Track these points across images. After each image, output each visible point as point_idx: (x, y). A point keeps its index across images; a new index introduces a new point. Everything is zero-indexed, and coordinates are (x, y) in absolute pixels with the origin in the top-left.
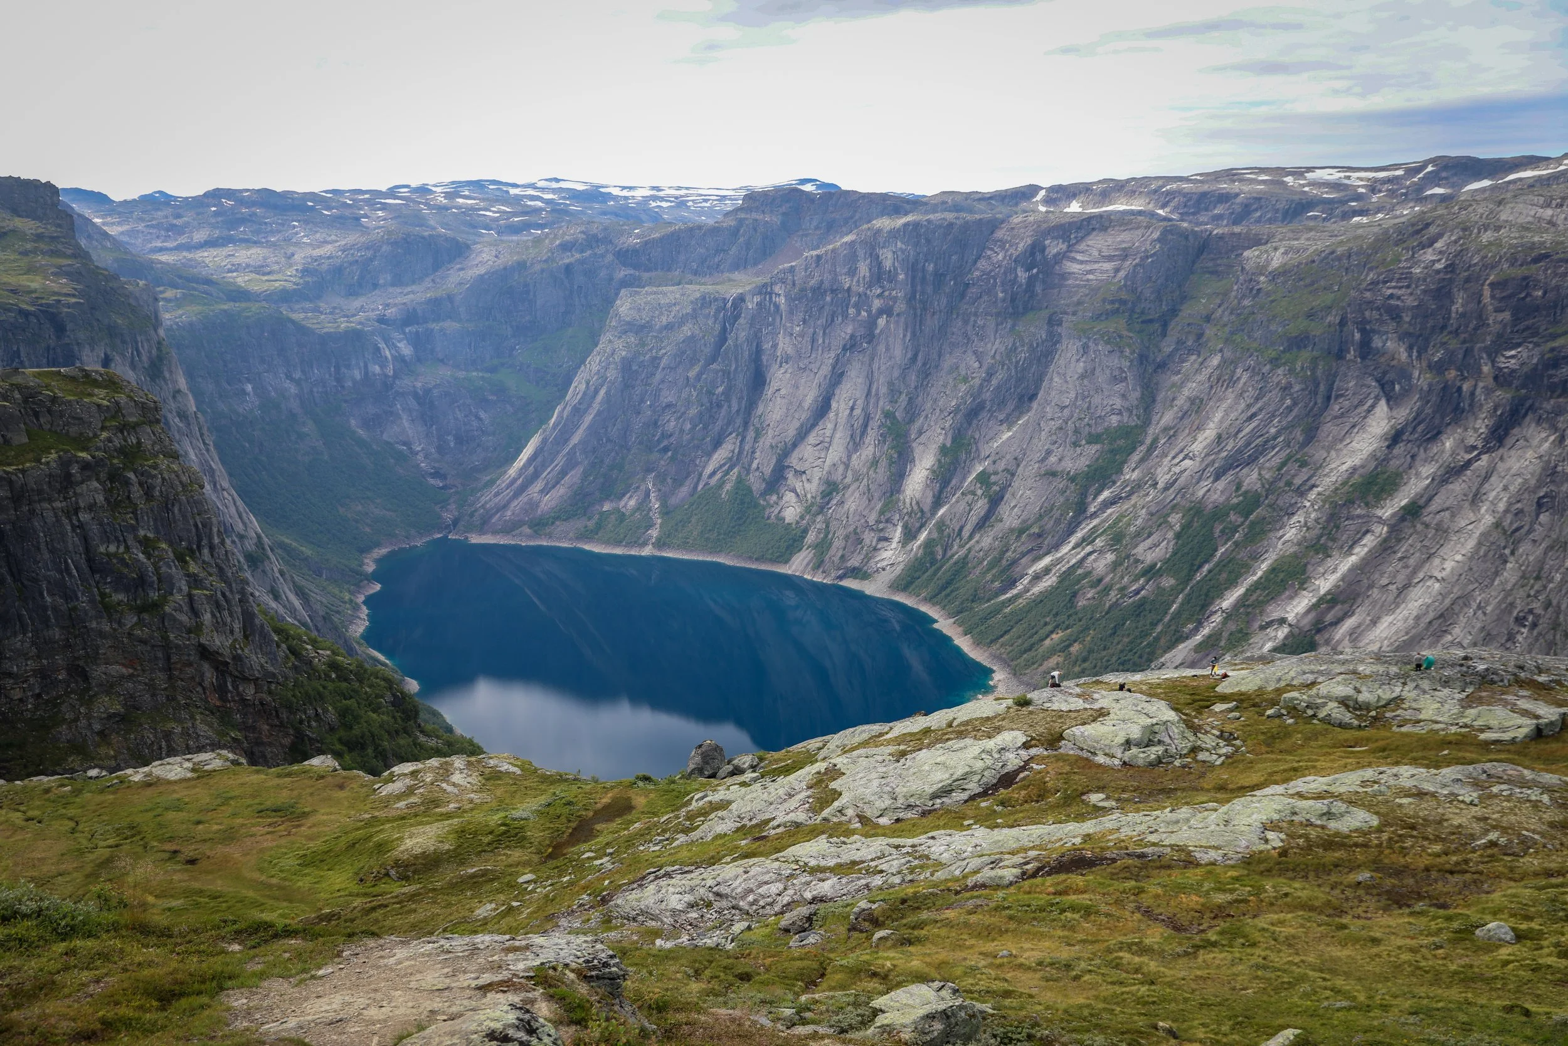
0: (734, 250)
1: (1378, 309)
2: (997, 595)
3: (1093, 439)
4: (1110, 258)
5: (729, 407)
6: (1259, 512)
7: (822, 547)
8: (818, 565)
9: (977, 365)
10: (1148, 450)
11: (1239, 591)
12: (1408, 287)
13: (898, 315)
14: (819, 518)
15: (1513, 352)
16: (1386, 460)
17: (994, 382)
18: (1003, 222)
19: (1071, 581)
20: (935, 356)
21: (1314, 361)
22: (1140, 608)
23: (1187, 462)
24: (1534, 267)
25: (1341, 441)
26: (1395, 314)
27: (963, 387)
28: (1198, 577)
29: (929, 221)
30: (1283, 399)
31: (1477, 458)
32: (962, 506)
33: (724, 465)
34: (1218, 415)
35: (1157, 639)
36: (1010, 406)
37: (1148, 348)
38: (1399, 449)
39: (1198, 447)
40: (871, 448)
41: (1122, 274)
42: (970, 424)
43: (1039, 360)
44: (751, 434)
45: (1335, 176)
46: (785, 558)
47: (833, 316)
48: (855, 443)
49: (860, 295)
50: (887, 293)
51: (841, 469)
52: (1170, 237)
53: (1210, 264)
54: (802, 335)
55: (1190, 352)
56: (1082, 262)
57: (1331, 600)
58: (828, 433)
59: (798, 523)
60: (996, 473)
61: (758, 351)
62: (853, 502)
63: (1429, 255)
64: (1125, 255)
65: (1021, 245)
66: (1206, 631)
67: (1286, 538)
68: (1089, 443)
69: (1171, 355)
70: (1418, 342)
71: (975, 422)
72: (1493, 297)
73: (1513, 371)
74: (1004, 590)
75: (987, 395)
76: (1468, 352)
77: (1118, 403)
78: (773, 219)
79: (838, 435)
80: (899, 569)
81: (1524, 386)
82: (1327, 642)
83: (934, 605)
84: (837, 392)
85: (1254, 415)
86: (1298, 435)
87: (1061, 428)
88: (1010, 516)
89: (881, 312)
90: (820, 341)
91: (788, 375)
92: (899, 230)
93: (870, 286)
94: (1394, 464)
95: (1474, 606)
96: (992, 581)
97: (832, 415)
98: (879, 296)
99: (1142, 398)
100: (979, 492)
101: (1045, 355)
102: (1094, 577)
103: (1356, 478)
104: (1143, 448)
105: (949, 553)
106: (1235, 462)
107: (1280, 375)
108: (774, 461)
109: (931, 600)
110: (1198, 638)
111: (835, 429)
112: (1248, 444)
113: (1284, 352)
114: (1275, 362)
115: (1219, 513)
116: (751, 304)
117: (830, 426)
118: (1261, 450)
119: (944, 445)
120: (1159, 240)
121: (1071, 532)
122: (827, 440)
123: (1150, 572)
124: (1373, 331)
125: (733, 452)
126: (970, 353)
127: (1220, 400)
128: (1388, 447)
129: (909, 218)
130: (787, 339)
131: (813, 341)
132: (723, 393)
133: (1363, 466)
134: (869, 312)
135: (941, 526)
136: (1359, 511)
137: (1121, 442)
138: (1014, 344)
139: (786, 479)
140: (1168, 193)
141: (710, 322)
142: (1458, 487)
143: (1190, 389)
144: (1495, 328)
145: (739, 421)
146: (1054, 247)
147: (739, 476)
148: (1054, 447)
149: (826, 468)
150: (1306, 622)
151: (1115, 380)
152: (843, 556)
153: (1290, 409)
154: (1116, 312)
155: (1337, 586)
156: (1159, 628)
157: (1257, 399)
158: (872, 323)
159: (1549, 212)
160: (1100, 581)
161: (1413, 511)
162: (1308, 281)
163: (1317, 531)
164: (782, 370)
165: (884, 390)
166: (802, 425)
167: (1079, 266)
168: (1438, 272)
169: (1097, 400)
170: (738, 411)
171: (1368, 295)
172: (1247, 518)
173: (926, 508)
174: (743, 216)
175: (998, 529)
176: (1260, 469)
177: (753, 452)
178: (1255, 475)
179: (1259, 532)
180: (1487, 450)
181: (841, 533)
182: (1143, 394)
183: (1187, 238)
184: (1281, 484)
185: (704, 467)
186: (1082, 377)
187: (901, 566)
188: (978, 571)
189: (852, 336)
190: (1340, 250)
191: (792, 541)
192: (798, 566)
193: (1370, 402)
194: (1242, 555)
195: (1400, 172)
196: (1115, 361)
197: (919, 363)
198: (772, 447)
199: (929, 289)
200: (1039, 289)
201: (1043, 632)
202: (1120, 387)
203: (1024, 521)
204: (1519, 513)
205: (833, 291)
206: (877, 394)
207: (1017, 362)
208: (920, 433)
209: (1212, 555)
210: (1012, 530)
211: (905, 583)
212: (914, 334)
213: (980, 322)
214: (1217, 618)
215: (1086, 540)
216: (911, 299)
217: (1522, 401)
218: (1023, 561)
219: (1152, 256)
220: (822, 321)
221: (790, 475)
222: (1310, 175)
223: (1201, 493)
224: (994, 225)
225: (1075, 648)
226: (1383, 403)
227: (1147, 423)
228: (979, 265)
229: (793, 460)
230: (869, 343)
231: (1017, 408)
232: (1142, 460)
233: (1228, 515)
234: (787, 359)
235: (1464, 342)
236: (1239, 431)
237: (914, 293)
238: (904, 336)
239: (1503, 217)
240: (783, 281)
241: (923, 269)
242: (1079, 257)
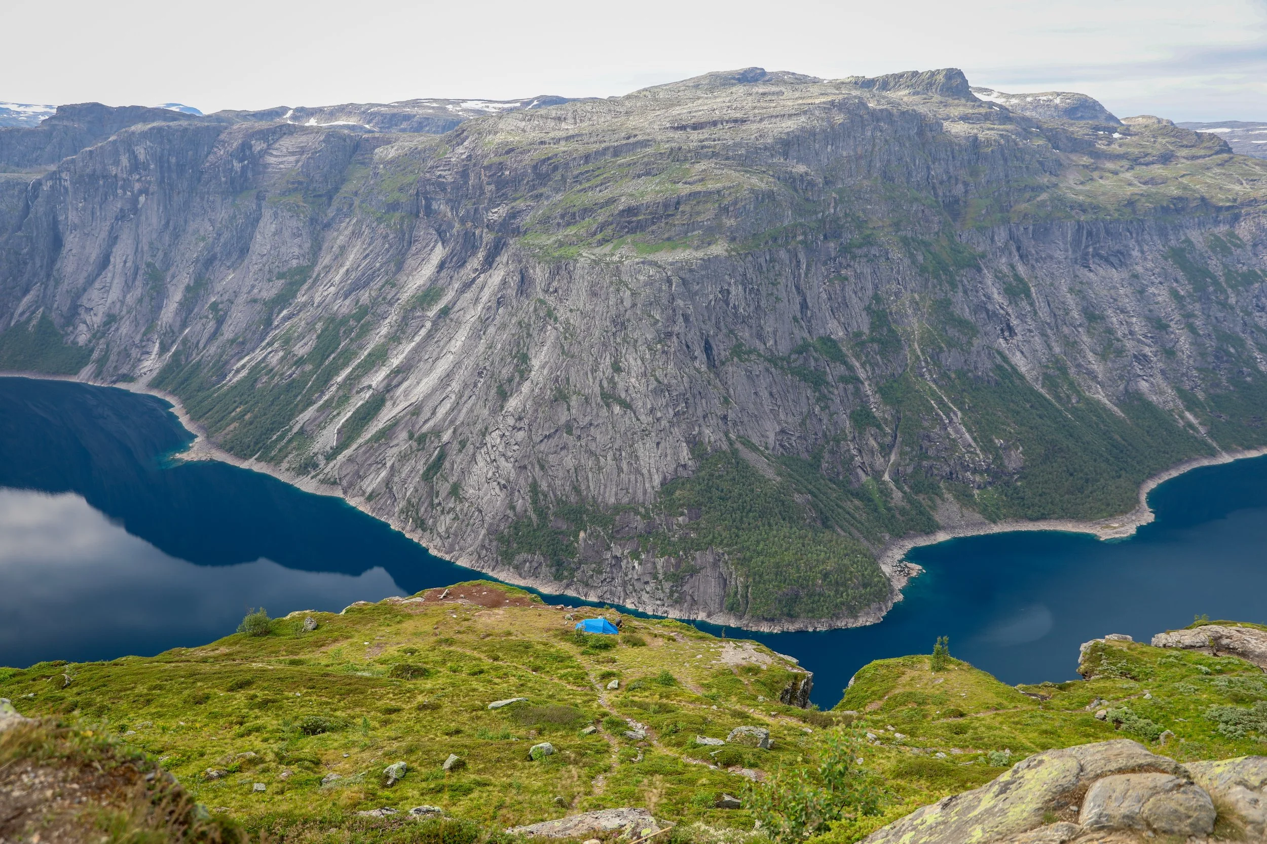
0: (49, 148)
1: (433, 184)
2: (214, 385)
3: (280, 276)
4: (293, 154)
5: (34, 263)
6: (368, 318)
7: (102, 362)
8: (98, 374)
9: (211, 228)
10: (314, 281)
11: (348, 370)
12: (449, 170)
13: (152, 194)
14: (102, 341)
15: (496, 210)
16: (436, 280)
17: (222, 240)
18: (226, 128)
19: (255, 371)
20: (182, 223)
21: (402, 218)
22: (290, 386)
23: (332, 289)
24: (506, 156)
25: (416, 269)
26: (442, 187)
27: (202, 244)
28: (327, 362)
29: (169, 127)
30: (384, 244)
31: (478, 276)
32: (199, 327)
33: (31, 306)
34: (352, 256)
35: (297, 405)
36: (235, 256)
37: (318, 214)
38: (443, 274)
39: (337, 279)
40: (140, 290)
41: (300, 164)
42: (207, 269)
43: (252, 224)
44: (52, 283)
45: (479, 106)
46: (75, 372)
47: (106, 195)
48: (128, 287)
49: (124, 180)
50: (143, 178)
51: (118, 305)
52: (332, 139)
53: (360, 158)
54: (84, 209)
55: (346, 216)
56: (276, 156)
57: (397, 372)
58: (108, 280)
59: (86, 345)
60: (222, 303)
61: (55, 223)
62: (125, 328)
63: (460, 150)
64: (302, 151)
65: (235, 144)
66: (325, 398)
67: (381, 333)
68: (278, 278)
69: (333, 219)
70: (454, 204)
71: (211, 268)
72: (485, 175)
73: (495, 221)
74: (219, 383)
75: (218, 249)
76: (476, 210)
77: (296, 251)
78: (78, 125)
79: (116, 281)
80: (155, 373)
81: (499, 231)
82: (392, 398)
83: (175, 395)
84: (114, 250)
85: (368, 255)
86: (392, 266)
87: (261, 270)
88: (228, 333)
89: (141, 192)
90: (98, 214)
91: (77, 239)
92: (146, 132)
93: (131, 173)
94: (441, 282)
95: (464, 368)
96: (212, 376)
97: (110, 267)
98: (138, 180)
99: (311, 247)
100: (211, 316)
101: (254, 221)
102: (270, 367)
103: (420, 293)
104: (311, 281)
105: (190, 359)
106: (357, 286)
107: (382, 229)
108: (69, 302)
109: (172, 393)
110: (321, 402)
111: (113, 277)
112: (363, 274)
113: (385, 213)
114: (379, 220)
115: (344, 321)
116: (46, 187)
117: (110, 275)
118: (371, 278)
119: (189, 285)
120: (324, 141)
121: (262, 340)
122: (108, 285)
123: (300, 362)
124: (432, 198)
125: (38, 296)
126: (206, 220)
127: (354, 246)
128: (438, 272)
129: (155, 124)
130: (75, 212)
131: (93, 213)
132: (27, 254)
133: (424, 285)
134: (132, 192)
135: (185, 341)
136: (419, 314)
137: (297, 277)
138: (234, 213)
139: (80, 314)
140: (372, 114)
141: (15, 201)
142: (468, 295)
143: (341, 240)
144: (488, 195)
145: (42, 274)
146: (258, 146)
147: (44, 312)
148: (256, 283)
149: (108, 305)
150: (381, 387)
151: (295, 235)
152: (116, 367)
153: (388, 250)
154: (296, 190)
155: (402, 362)
156: (299, 398)
157: (370, 245)
158: (135, 201)
159: (524, 123)
160: (272, 370)
161: (445, 312)
162: (402, 167)
163: (395, 328)
164: (72, 236)
165: (146, 248)
166: (89, 276)
167: (275, 159)
168: (463, 160)
169: (283, 249)
170: (41, 266)
171: (428, 175)
172: (359, 322)
173: (176, 330)
174: (56, 122)
175: (221, 340)
176: (371, 290)
177: (54, 296)
178: (367, 295)
179: (365, 330)
180: (484, 271)
181: (116, 350)
182: (312, 244)
183: (345, 140)
184: (380, 299)
185: (15, 310)
186: (274, 234)
187: (157, 371)
188: (206, 370)
189: (122, 210)
190: (420, 147)
191: (81, 358)
192: (84, 376)
193: (432, 244)
194: (354, 346)
195: (518, 105)
196: (294, 223)
197: (171, 228)
198: (67, 291)
199: (174, 176)
200: (250, 174)
201: (231, 408)
202: (298, 241)
203: (236, 334)
204: (489, 308)
205: (104, 177)
206: (142, 251)
207: (237, 226)
208: (173, 277)
209: (337, 348)
210: (228, 341)
211: (157, 383)
212: (165, 207)
213: (211, 198)
214: (334, 388)
215: (270, 344)
216: (161, 182)
217: (500, 239)
218: (232, 361)
219: (319, 151)
220: (98, 199)
221: (82, 311)
222: (464, 105)
223: (336, 308)
224: (218, 131)
225: (247, 417)
226: (440, 244)
227: (314, 263)
228: (209, 158)
229: (84, 301)
230: (134, 214)
231: (239, 257)
232: (309, 289)
233: (349, 321)
234: (75, 227)
235: (474, 204)
236: (359, 266)
237: (163, 178)
238: (158, 209)
239: (500, 126)
240: (68, 170)
241: (168, 161)
242: (275, 153)
